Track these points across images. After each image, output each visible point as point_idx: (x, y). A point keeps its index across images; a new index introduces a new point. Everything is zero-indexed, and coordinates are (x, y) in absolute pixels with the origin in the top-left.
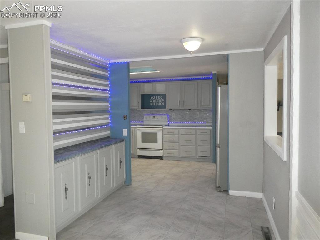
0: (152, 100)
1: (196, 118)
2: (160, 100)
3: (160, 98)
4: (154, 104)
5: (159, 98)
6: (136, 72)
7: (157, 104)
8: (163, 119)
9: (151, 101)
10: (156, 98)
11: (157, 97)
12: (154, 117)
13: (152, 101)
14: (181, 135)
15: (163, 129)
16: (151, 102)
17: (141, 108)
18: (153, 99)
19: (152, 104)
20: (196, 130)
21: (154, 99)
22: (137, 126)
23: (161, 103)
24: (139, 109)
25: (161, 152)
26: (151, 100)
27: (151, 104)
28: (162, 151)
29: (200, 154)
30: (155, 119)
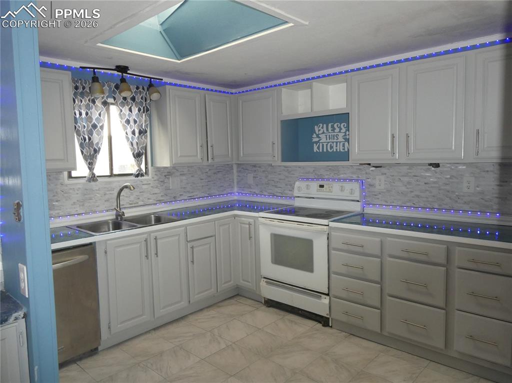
0: (318, 136)
1: (458, 197)
2: (341, 135)
3: (341, 129)
4: (323, 145)
5: (337, 130)
6: (228, 43)
7: (331, 147)
8: (346, 194)
9: (314, 140)
10: (330, 129)
11: (333, 126)
12: (322, 186)
13: (317, 139)
14: (389, 259)
15: (331, 228)
16: (316, 143)
17: (283, 160)
18: (321, 132)
19: (318, 148)
20: (449, 246)
21: (323, 133)
22: (262, 214)
23: (344, 145)
24: (277, 161)
25: (324, 304)
26: (315, 136)
27: (315, 149)
28: (325, 300)
29: (461, 345)
30: (322, 194)
